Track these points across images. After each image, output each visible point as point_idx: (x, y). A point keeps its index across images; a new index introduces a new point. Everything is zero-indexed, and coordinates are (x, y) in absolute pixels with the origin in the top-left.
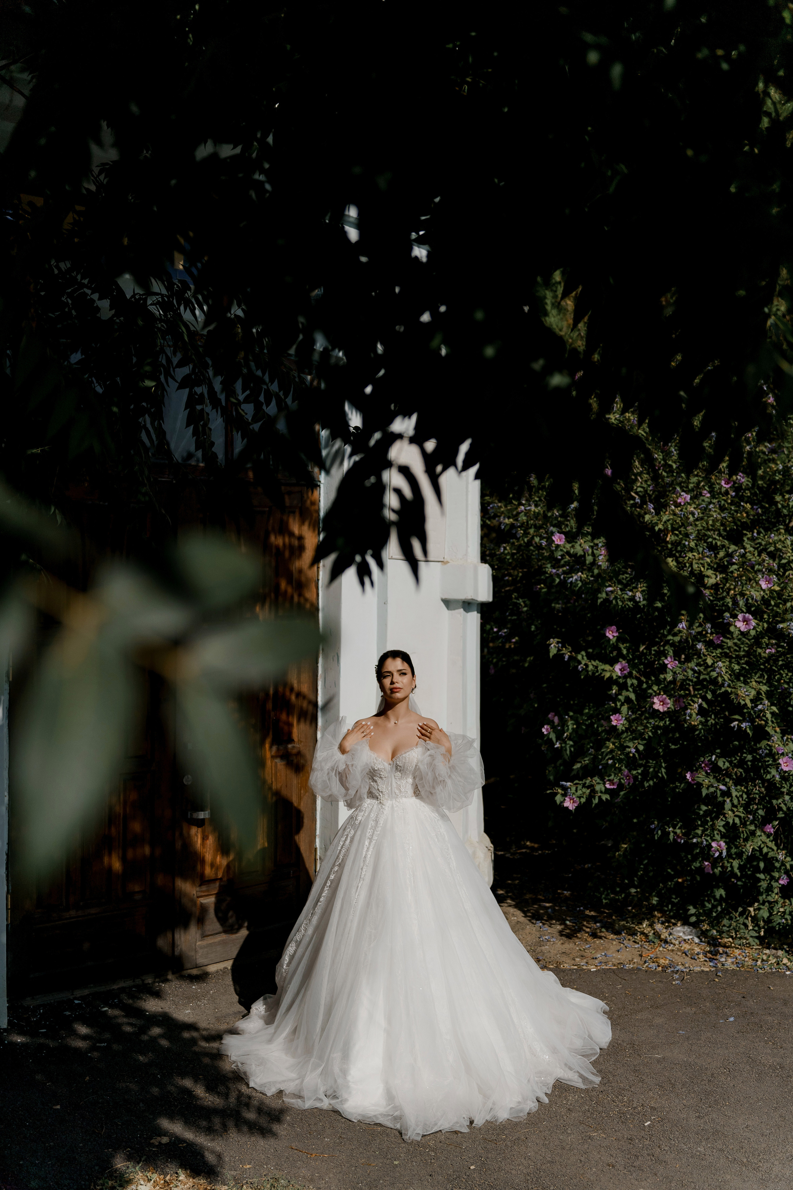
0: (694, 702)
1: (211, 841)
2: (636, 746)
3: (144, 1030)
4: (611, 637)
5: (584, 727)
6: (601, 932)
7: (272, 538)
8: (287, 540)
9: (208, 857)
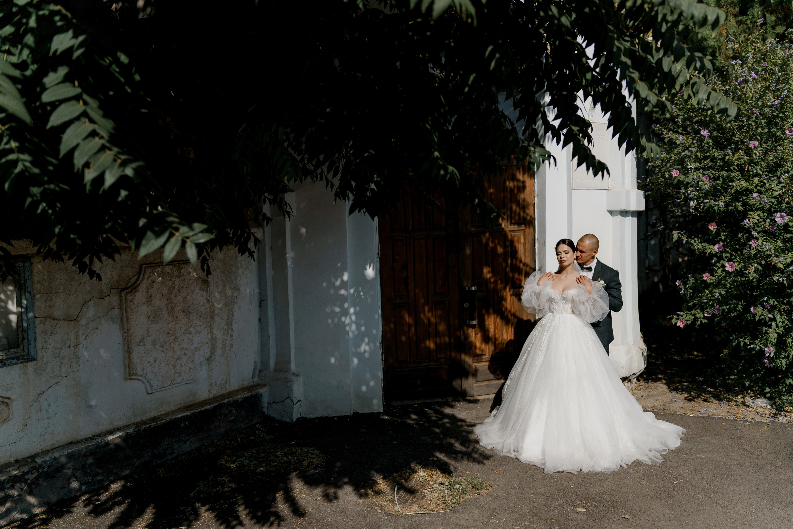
0: (752, 266)
1: (479, 335)
2: (721, 292)
3: (441, 419)
4: (712, 229)
5: (699, 282)
6: (710, 399)
7: (508, 183)
8: (516, 183)
9: (478, 345)
